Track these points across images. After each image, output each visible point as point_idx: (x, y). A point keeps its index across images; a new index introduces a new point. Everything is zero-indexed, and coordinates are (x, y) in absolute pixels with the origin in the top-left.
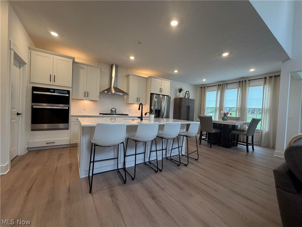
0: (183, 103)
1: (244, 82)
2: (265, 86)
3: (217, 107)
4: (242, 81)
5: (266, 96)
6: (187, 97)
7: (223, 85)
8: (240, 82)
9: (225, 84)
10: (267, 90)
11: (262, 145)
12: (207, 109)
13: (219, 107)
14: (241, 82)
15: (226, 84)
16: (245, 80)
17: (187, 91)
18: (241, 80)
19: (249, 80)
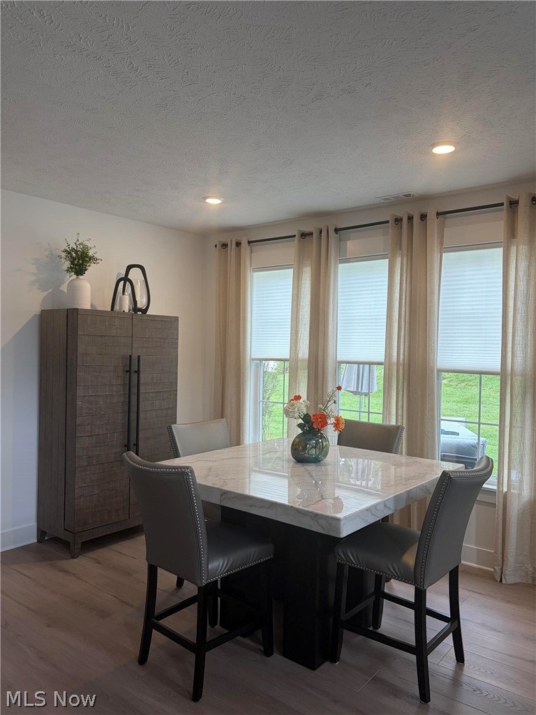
0: (84, 345)
1: (416, 220)
2: (514, 249)
3: (297, 360)
4: (410, 218)
5: (519, 304)
6: (126, 305)
7: (324, 234)
8: (398, 221)
9: (332, 232)
10: (521, 273)
11: (510, 578)
12: (257, 366)
13: (307, 356)
14: (405, 220)
15: (337, 230)
16: (423, 211)
17: (130, 267)
18: (402, 213)
19: (438, 214)
